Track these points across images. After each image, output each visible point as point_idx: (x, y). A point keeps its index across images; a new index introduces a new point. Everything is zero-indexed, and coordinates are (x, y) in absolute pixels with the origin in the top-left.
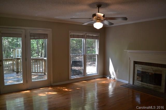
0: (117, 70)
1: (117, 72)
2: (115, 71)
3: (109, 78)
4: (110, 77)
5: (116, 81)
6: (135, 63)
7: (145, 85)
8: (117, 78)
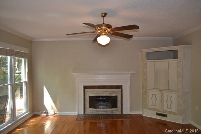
0: (58, 101)
1: (58, 103)
2: (55, 102)
3: (45, 114)
4: (47, 113)
5: (57, 116)
6: (85, 88)
7: (102, 111)
8: (59, 112)
